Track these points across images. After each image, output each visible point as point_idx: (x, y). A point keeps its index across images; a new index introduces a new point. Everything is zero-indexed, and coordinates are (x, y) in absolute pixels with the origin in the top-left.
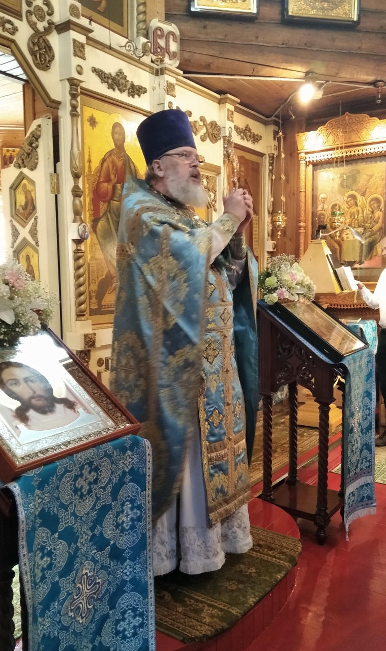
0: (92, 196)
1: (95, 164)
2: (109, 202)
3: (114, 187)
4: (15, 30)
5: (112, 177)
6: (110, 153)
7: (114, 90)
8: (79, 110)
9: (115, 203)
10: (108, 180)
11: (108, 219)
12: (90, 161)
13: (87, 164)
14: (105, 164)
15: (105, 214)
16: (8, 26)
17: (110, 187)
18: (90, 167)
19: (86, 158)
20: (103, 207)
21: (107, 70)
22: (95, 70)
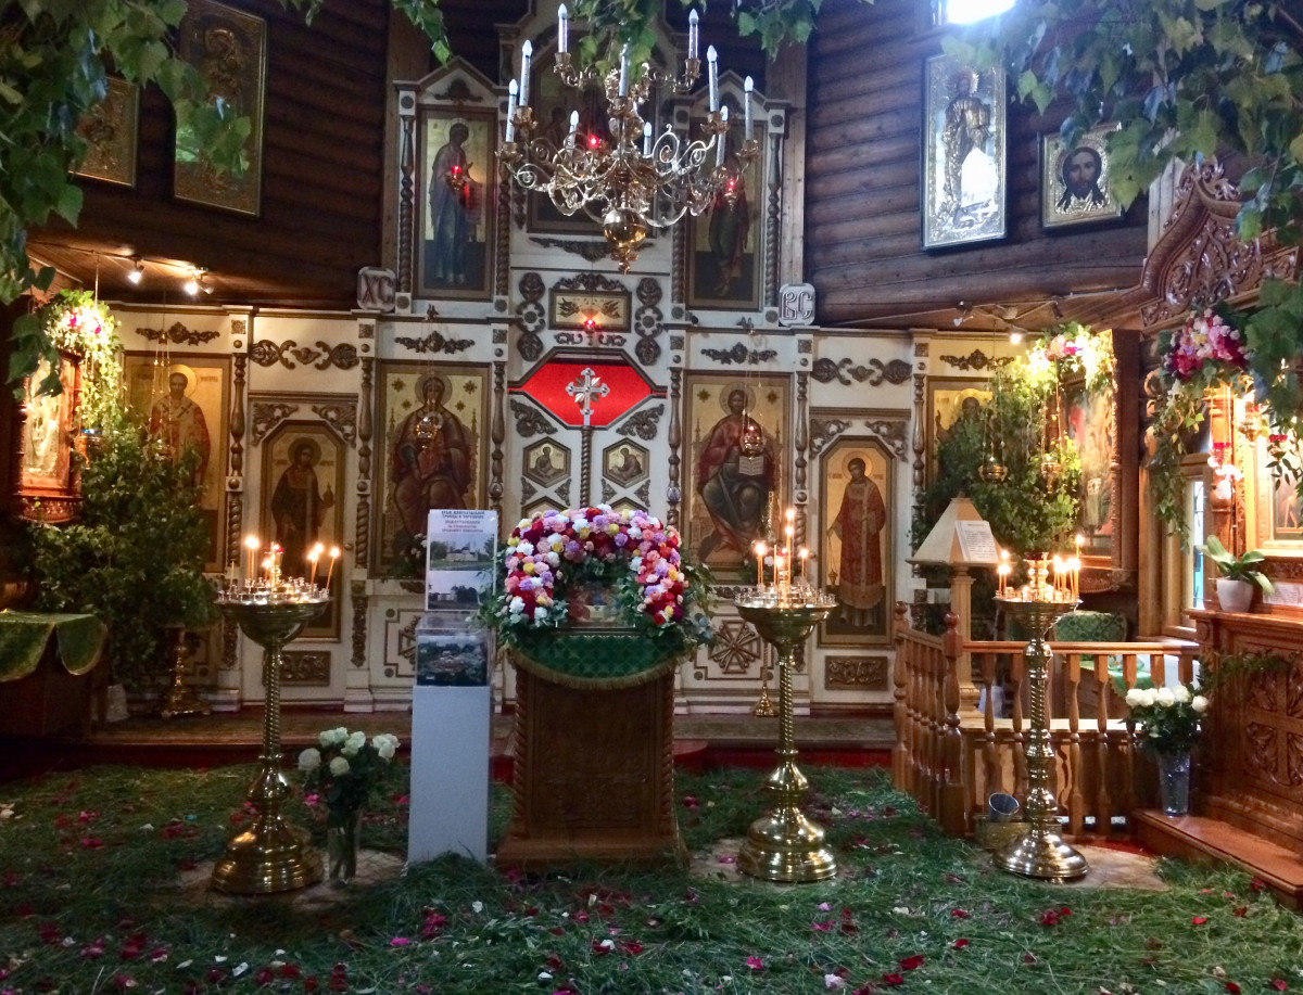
0: (698, 461)
1: (705, 432)
2: (721, 465)
3: (729, 451)
4: (624, 341)
5: (727, 441)
6: (725, 420)
7: (729, 363)
8: (681, 392)
9: (730, 465)
10: (721, 443)
11: (718, 481)
12: (698, 431)
13: (694, 434)
14: (718, 431)
15: (715, 476)
16: (617, 340)
17: (723, 451)
18: (698, 436)
19: (694, 427)
20: (713, 470)
21: (719, 348)
22: (704, 352)
